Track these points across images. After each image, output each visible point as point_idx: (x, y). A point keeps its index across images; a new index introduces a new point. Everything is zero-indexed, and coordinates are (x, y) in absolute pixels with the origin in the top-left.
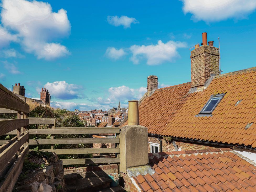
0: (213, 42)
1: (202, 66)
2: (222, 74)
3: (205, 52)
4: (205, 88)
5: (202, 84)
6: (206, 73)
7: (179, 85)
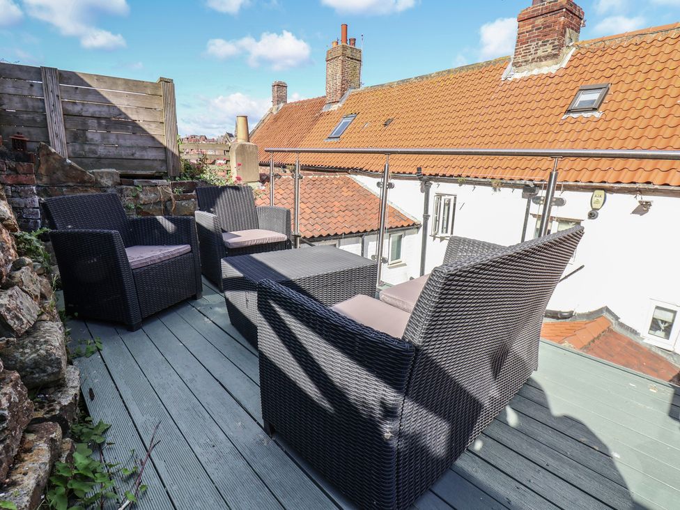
0: (355, 40)
1: (338, 75)
2: (362, 87)
3: (343, 55)
4: (340, 105)
5: (338, 99)
6: (343, 84)
7: (313, 99)
